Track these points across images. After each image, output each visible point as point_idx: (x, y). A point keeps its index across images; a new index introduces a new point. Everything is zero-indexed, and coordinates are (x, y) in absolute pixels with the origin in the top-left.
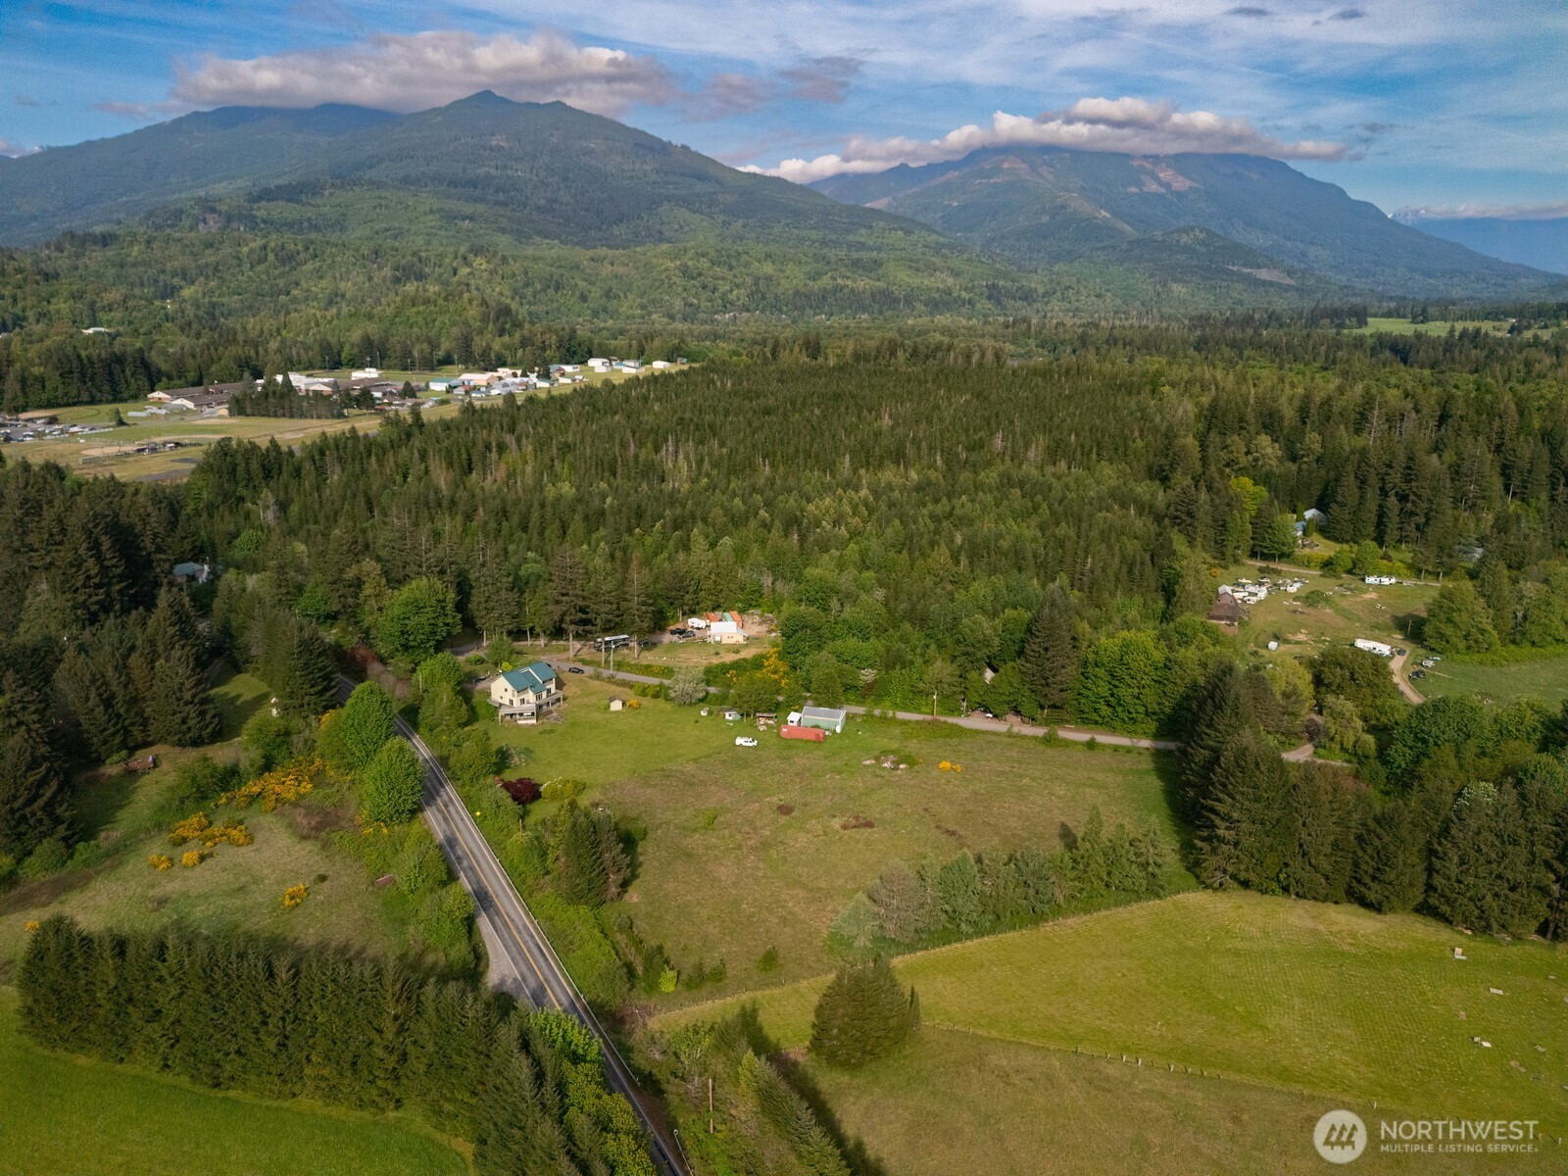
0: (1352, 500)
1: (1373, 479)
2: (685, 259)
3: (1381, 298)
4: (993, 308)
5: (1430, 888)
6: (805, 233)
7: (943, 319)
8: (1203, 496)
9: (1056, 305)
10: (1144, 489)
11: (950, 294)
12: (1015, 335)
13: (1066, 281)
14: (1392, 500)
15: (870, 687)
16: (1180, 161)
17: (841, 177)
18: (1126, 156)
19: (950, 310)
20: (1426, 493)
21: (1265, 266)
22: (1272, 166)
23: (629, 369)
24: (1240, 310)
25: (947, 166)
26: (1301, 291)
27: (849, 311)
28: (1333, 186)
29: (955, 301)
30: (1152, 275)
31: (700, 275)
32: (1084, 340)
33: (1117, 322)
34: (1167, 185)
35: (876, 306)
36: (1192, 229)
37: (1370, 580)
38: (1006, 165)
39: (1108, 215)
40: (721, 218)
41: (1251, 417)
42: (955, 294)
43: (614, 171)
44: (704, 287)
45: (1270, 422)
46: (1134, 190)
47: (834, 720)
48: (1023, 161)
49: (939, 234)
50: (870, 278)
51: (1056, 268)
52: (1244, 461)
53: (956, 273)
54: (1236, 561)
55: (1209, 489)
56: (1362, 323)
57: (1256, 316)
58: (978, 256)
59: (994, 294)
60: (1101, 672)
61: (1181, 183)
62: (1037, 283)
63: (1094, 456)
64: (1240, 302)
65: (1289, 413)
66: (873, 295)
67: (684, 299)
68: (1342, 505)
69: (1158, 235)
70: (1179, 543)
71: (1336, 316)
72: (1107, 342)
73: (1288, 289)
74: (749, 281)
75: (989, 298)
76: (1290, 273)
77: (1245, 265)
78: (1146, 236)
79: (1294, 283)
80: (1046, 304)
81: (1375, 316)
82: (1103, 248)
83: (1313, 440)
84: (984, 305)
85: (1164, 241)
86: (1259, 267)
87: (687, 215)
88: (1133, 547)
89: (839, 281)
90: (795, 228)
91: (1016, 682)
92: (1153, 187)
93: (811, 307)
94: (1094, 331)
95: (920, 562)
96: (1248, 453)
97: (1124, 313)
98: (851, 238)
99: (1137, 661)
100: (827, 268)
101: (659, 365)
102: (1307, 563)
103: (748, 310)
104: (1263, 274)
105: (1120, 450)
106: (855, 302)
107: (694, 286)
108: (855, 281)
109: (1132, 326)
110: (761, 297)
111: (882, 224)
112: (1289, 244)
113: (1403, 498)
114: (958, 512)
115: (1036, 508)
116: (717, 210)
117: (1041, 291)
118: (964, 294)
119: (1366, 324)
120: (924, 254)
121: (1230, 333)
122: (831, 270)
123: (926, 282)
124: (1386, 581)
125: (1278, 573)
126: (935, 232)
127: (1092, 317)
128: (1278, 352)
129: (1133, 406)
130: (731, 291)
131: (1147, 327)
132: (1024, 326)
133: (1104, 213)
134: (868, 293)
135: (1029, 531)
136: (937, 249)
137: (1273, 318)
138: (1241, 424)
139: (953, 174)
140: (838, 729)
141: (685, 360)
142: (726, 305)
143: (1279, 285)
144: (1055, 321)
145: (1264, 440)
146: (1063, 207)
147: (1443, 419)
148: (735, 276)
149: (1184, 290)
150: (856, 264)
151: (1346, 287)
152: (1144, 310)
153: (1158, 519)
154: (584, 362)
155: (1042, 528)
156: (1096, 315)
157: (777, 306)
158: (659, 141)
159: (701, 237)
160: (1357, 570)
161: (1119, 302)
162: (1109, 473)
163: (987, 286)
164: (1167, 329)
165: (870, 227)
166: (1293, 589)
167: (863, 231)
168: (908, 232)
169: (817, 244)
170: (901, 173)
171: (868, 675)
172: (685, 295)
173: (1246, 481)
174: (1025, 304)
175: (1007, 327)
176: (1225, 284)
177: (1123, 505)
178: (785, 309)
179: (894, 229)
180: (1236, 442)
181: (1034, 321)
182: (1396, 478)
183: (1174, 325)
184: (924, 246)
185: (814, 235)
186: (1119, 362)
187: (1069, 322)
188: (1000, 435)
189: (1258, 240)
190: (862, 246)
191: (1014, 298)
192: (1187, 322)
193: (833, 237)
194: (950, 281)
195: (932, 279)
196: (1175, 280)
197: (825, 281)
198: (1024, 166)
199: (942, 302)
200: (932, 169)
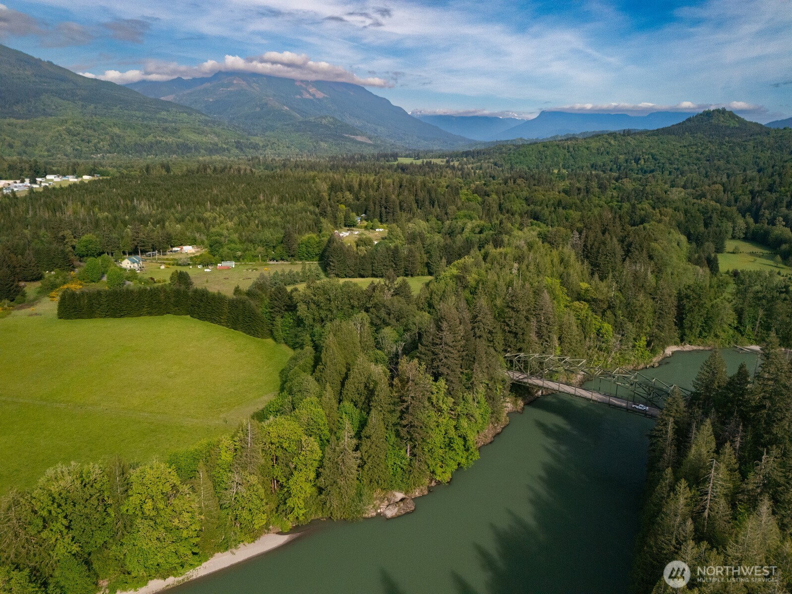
0: (372, 209)
1: (377, 202)
2: (68, 125)
3: (406, 150)
4: (239, 153)
5: (373, 270)
6: (134, 113)
7: (216, 157)
8: (329, 208)
9: (269, 151)
10: (311, 208)
11: (217, 145)
12: (254, 164)
13: (273, 140)
14: (383, 208)
15: (240, 257)
16: (318, 84)
17: (142, 82)
18: (293, 80)
19: (218, 153)
20: (392, 206)
21: (359, 135)
22: (359, 89)
23: (72, 179)
24: (350, 154)
25: (203, 80)
26: (375, 146)
27: (166, 153)
28: (384, 99)
29: (220, 149)
30: (311, 138)
31: (79, 134)
32: (284, 165)
33: (298, 159)
34: (314, 95)
35: (180, 151)
36: (326, 117)
37: (377, 230)
38: (235, 82)
39: (288, 109)
40: (80, 103)
41: (344, 187)
42: (220, 145)
43: (6, 74)
44: (83, 140)
45: (350, 189)
46: (298, 97)
47: (233, 264)
48: (244, 80)
49: (205, 115)
50: (174, 137)
51: (267, 134)
52: (343, 200)
53: (218, 135)
54: (341, 228)
55: (331, 207)
56: (396, 160)
57: (356, 157)
58: (227, 127)
59: (239, 146)
60: (303, 245)
61: (320, 95)
62: (257, 140)
63: (295, 200)
64: (350, 151)
65: (356, 186)
66: (177, 145)
67: (72, 147)
68: (370, 211)
69: (312, 119)
70: (322, 219)
71: (385, 156)
72: (295, 167)
73: (370, 145)
74: (108, 137)
75: (237, 147)
76: (370, 138)
77: (351, 134)
78: (307, 120)
79: (371, 142)
80: (264, 151)
81: (401, 157)
82: (288, 125)
83: (363, 194)
84: (235, 151)
85: (314, 122)
86: (357, 135)
87: (60, 101)
88: (310, 222)
89: (158, 138)
90: (126, 109)
91: (281, 250)
92: (307, 96)
93: (145, 151)
94: (288, 162)
95: (246, 228)
96: (343, 198)
97: (301, 155)
98: (158, 116)
99: (312, 241)
100: (150, 131)
101: (86, 178)
102: (361, 227)
103: (110, 153)
104: (359, 138)
105: (303, 198)
106: (168, 149)
107: (77, 140)
108: (167, 138)
109: (304, 161)
110: (116, 145)
111: (174, 109)
112: (369, 125)
113: (386, 208)
114: (254, 215)
115: (279, 213)
116: (77, 98)
117: (261, 144)
118: (224, 146)
119: (397, 160)
120: (199, 125)
121: (344, 163)
122: (153, 133)
123: (204, 140)
124: (381, 230)
125: (353, 230)
126: (203, 114)
127: (286, 157)
128: (360, 170)
129: (307, 186)
130: (99, 143)
131: (310, 161)
132: (257, 160)
133: (286, 108)
134: (175, 145)
135: (278, 219)
136: (206, 123)
137: (363, 158)
138: (341, 190)
139: (207, 85)
140: (233, 266)
141: (99, 175)
142: (97, 150)
143: (366, 144)
144: (270, 159)
145: (348, 193)
146: (266, 104)
147: (401, 186)
148: (99, 135)
149: (326, 145)
150: (165, 129)
151: (393, 145)
152: (309, 154)
153: (316, 215)
154: (45, 177)
155: (282, 218)
156: (288, 156)
157: (126, 151)
158: (32, 58)
159: (70, 113)
160: (373, 228)
161: (297, 150)
162: (300, 204)
163: (235, 142)
164: (319, 162)
165: (168, 111)
166: (356, 233)
167: (164, 113)
168: (189, 114)
169: (140, 119)
170: (178, 83)
171: (239, 253)
172: (72, 144)
173: (343, 206)
174: (255, 151)
175: (249, 161)
176: (343, 143)
177: (306, 212)
178: (130, 152)
179: (181, 112)
180: (339, 194)
181: (261, 158)
182: (383, 202)
183: (322, 160)
184: (199, 121)
185: (137, 114)
186: (300, 173)
187: (277, 159)
188: (262, 195)
189: (357, 123)
190: (165, 121)
191: (248, 148)
192: (327, 159)
193: (149, 115)
194: (216, 139)
195: (207, 138)
196: (322, 140)
197: (150, 138)
198: (244, 83)
199: (213, 149)
200: (196, 81)
